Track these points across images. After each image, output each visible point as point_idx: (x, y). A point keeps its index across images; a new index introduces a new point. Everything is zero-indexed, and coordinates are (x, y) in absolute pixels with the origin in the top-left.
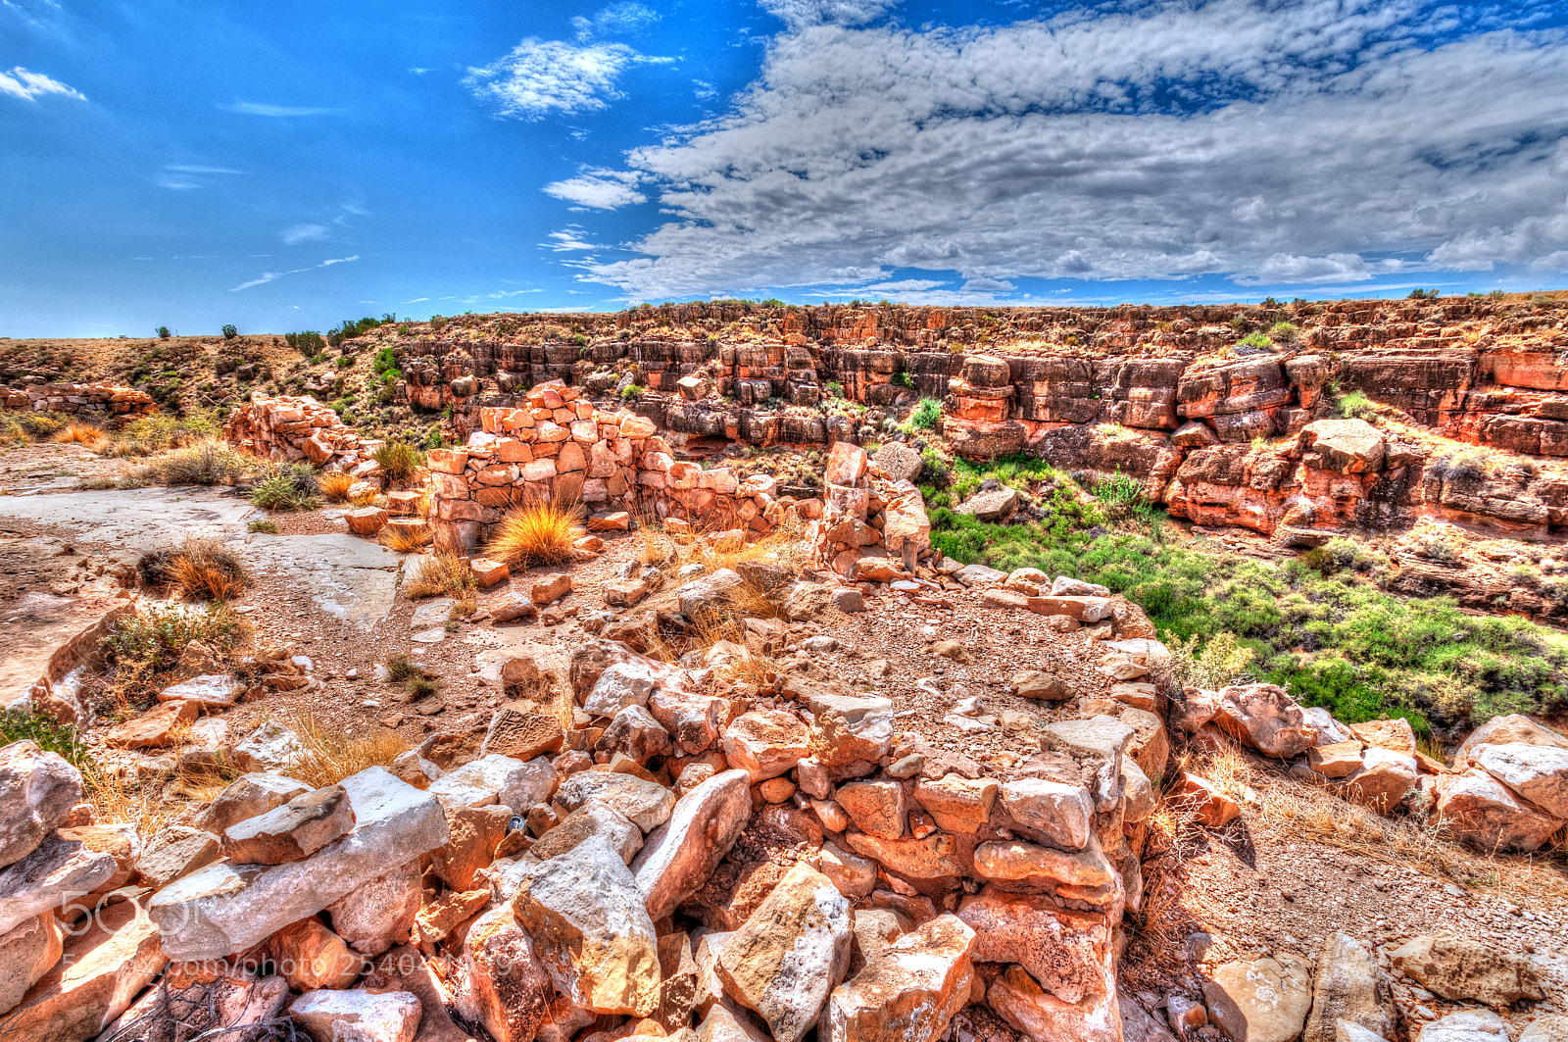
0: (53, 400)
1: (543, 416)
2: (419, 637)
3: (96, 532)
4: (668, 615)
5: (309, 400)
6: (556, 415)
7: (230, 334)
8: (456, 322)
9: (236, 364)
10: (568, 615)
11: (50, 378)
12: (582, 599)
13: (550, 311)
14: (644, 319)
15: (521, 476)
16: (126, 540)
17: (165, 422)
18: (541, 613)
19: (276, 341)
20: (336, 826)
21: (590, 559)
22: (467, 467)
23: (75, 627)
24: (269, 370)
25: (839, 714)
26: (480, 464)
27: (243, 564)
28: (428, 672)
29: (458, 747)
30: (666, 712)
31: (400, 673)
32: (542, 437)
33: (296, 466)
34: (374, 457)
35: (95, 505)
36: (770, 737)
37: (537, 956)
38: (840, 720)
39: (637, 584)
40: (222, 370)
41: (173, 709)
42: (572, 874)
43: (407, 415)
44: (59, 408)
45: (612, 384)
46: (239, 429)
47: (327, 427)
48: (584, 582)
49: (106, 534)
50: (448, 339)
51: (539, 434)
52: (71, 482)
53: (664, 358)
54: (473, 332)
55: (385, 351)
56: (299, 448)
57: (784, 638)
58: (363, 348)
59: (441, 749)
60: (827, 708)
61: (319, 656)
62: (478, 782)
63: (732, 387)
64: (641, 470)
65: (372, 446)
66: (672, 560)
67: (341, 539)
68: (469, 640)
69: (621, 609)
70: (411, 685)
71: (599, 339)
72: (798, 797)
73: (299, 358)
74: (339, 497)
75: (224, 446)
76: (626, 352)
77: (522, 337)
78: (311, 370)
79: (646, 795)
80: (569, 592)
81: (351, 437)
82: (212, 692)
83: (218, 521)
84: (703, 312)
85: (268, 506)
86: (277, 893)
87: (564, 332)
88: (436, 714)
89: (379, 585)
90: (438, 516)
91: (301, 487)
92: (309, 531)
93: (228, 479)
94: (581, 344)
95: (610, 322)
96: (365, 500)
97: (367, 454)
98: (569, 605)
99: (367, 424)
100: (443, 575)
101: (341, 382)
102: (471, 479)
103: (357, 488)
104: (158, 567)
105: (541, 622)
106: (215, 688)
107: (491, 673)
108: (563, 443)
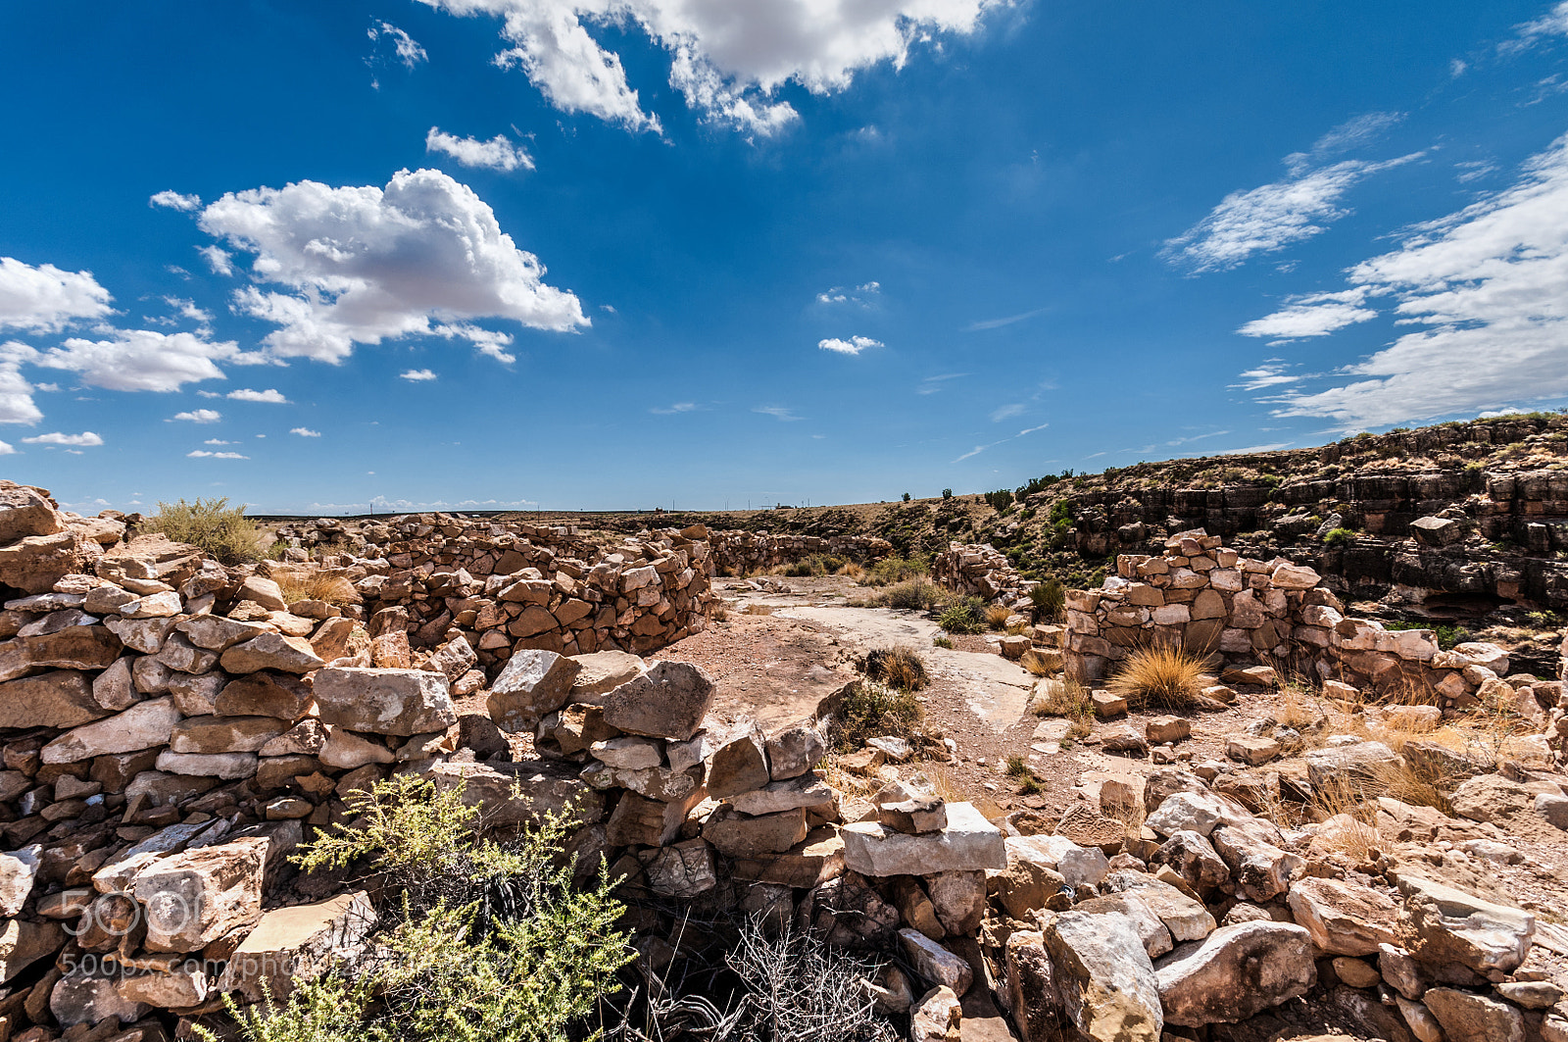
0: (841, 547)
1: (1179, 563)
2: (1036, 746)
3: (850, 634)
4: (1293, 779)
5: (988, 548)
6: (1193, 562)
7: (947, 495)
8: (1128, 472)
9: (949, 518)
10: (1182, 758)
11: (841, 531)
12: (1200, 747)
13: (1232, 453)
14: (1360, 451)
15: (1151, 619)
16: (864, 642)
17: (898, 562)
18: (1152, 749)
19: (977, 499)
20: (936, 822)
21: (1217, 710)
22: (1099, 607)
23: (832, 689)
24: (970, 523)
25: (1431, 900)
26: (1111, 605)
27: (926, 667)
28: (1037, 775)
29: (1040, 827)
30: (1230, 849)
31: (1016, 770)
32: (1177, 583)
33: (971, 598)
34: (1029, 594)
35: (851, 616)
36: (1348, 908)
37: (1055, 979)
38: (1431, 907)
39: (1267, 743)
40: (939, 523)
41: (871, 752)
42: (1091, 929)
43: (1074, 560)
44: (843, 551)
45: (1311, 527)
46: (939, 569)
47: (998, 568)
48: (1206, 731)
49: (854, 636)
50: (1120, 488)
51: (1173, 580)
52: (841, 601)
53: (1391, 495)
54: (1145, 480)
55: (1061, 503)
56: (976, 584)
57: (1435, 832)
58: (1042, 501)
59: (1024, 823)
60: (1417, 891)
61: (962, 743)
62: (1044, 850)
63: (1510, 528)
64: (1298, 623)
65: (1030, 585)
66: (1320, 725)
67: (994, 659)
68: (1079, 758)
69: (1243, 765)
70: (1023, 780)
71: (1294, 478)
72: (1380, 987)
73: (993, 512)
74: (998, 625)
75: (929, 581)
76: (1331, 490)
77: (1198, 482)
78: (1000, 522)
79: (1184, 906)
80: (1188, 737)
81: (1015, 578)
82: (893, 748)
83: (916, 635)
84: (1459, 434)
85: (947, 628)
86: (900, 850)
87: (1250, 474)
88: (1037, 809)
89: (1015, 699)
90: (1069, 648)
91: (974, 615)
92: (973, 650)
93: (927, 606)
94: (1272, 484)
95: (1310, 458)
96: (1017, 629)
97: (1025, 592)
98: (1183, 749)
99: (1039, 567)
100: (1065, 699)
101: (1022, 531)
102: (1101, 618)
103: (1013, 619)
104: (878, 660)
105: (1150, 758)
106: (896, 746)
107: (1092, 791)
108: (1200, 590)
